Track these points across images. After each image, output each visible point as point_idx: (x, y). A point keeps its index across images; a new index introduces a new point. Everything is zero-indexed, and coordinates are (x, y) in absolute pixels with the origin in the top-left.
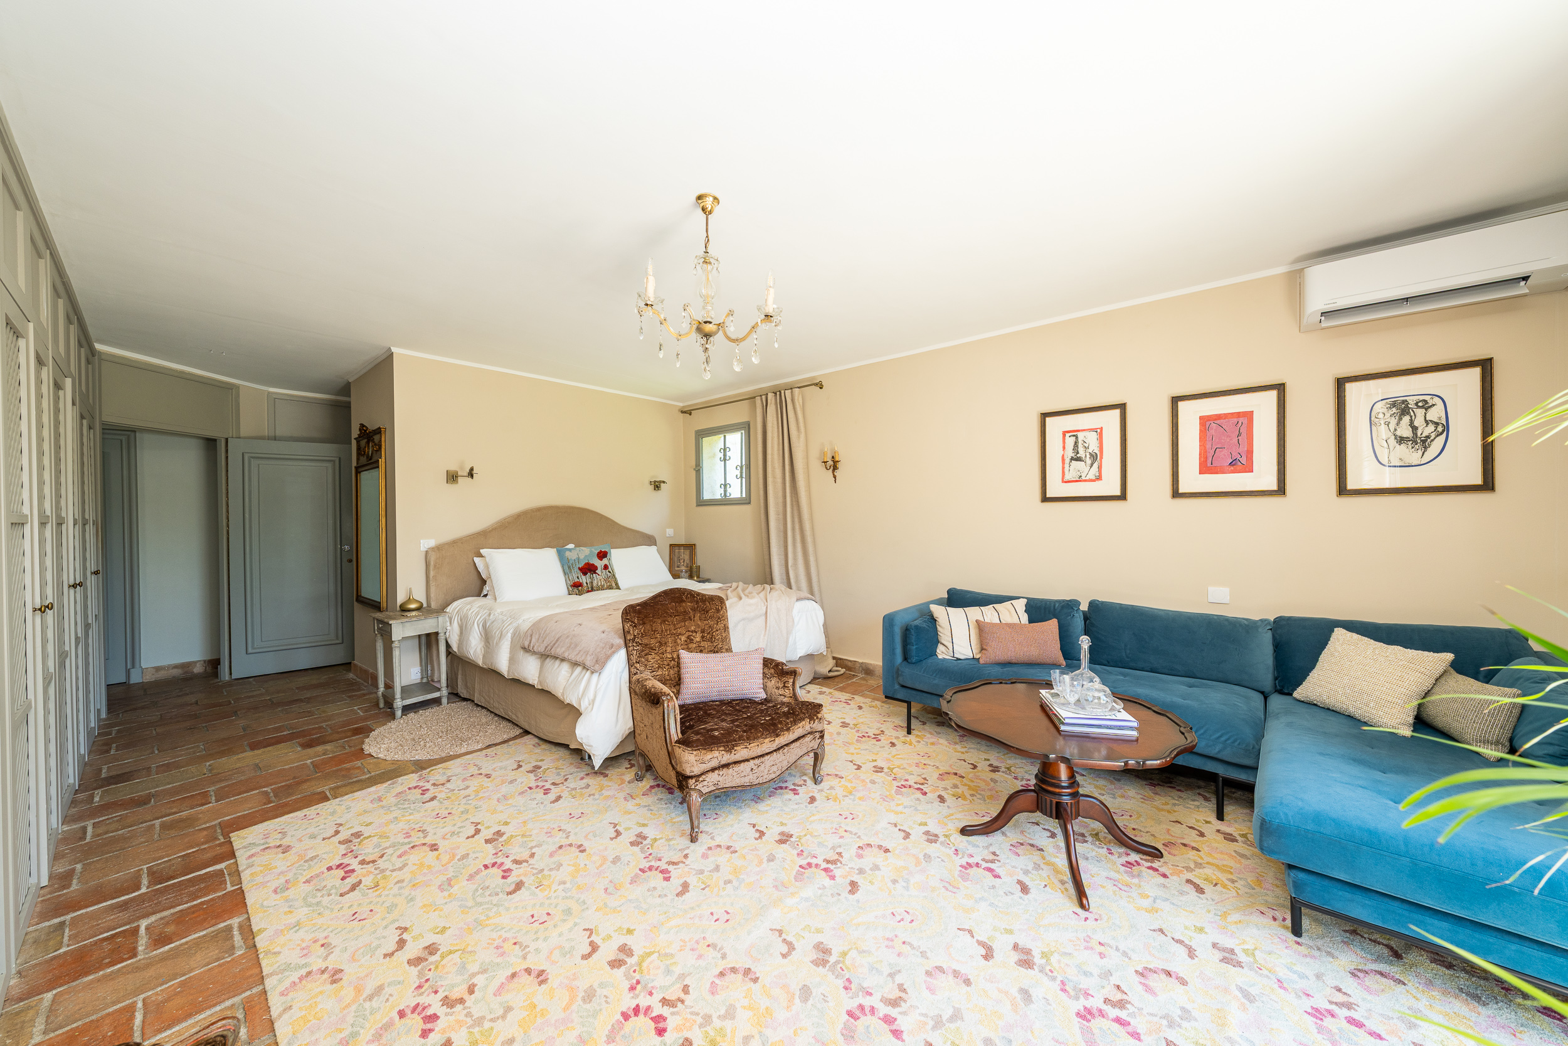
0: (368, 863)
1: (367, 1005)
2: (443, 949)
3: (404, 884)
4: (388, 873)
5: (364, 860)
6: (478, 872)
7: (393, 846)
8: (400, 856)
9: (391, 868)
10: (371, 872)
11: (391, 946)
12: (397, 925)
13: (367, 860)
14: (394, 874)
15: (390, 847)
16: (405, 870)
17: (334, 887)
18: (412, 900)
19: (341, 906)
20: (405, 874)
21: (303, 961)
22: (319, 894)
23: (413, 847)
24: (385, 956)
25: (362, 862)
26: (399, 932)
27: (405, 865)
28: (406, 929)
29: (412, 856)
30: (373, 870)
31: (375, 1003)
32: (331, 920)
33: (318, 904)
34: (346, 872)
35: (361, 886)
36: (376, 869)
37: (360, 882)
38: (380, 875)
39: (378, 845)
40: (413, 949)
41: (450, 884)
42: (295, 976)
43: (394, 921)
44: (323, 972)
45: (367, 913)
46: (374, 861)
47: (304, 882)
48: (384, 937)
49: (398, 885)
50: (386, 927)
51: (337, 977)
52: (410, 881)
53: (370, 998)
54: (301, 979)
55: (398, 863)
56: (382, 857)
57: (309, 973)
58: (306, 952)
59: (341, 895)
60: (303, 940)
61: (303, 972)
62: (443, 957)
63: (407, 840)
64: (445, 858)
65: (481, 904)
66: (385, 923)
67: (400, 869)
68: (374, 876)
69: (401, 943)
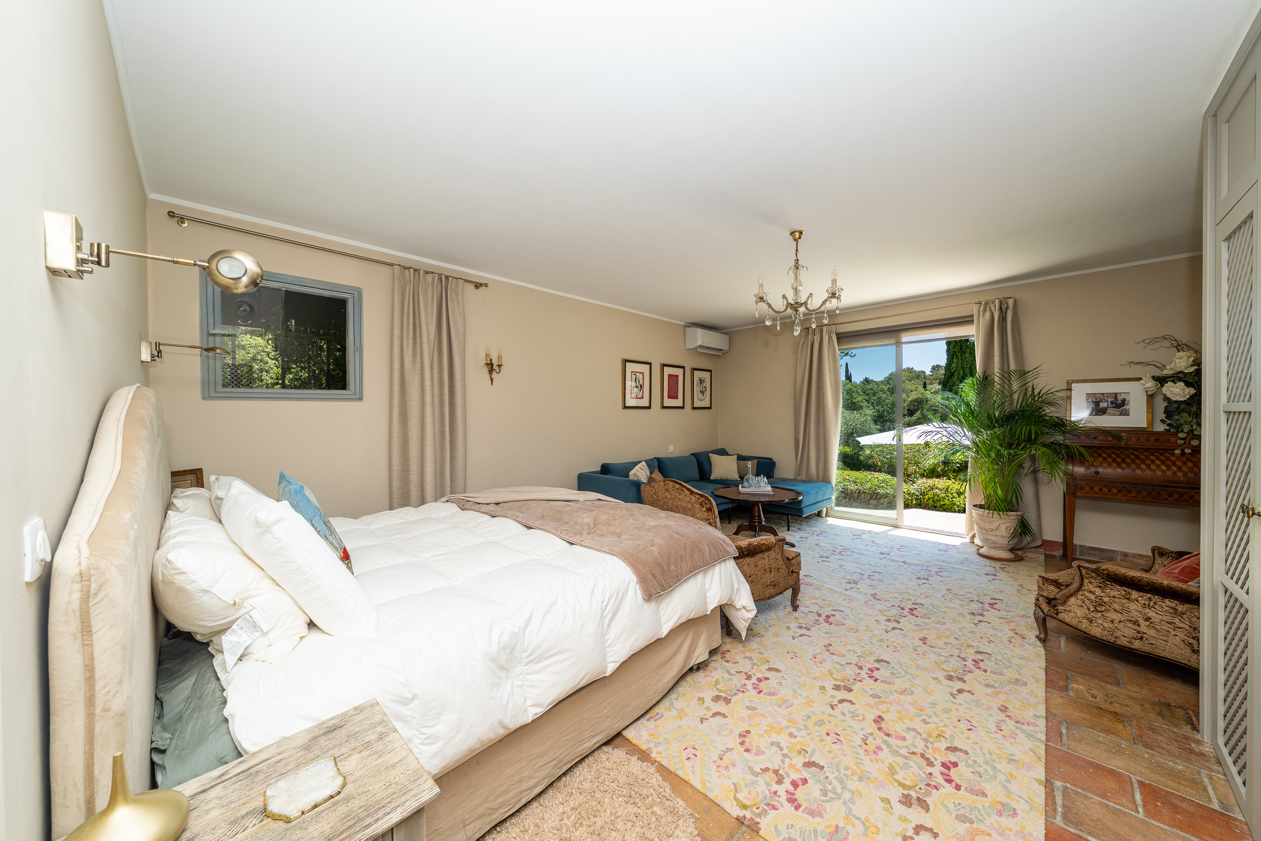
0: (927, 759)
1: (996, 685)
2: (945, 673)
3: (925, 717)
4: (924, 736)
5: (928, 765)
6: (883, 682)
7: (896, 753)
8: (904, 739)
9: (919, 737)
10: (933, 748)
11: (966, 695)
12: (954, 700)
13: (925, 762)
14: (921, 731)
15: (900, 755)
16: (912, 726)
17: (968, 766)
18: (933, 704)
19: (973, 746)
20: (917, 724)
21: (1018, 732)
22: (981, 770)
23: (888, 735)
24: (973, 694)
25: (930, 764)
26: (956, 696)
27: (909, 729)
28: (952, 694)
29: (898, 730)
30: (931, 750)
31: (993, 683)
32: (986, 741)
33: (987, 763)
34: (949, 769)
35: (949, 745)
36: (928, 748)
37: (948, 749)
38: (930, 739)
39: (906, 766)
40: (958, 685)
41: (905, 691)
42: (1025, 727)
43: (954, 703)
44: (1009, 716)
45: (963, 722)
46: (923, 756)
47: (986, 796)
48: (965, 701)
49: (928, 720)
50: (960, 705)
51: (1003, 709)
52: (920, 715)
53: (993, 686)
54: (1023, 724)
55: (910, 736)
56: (914, 753)
57: (1018, 722)
58: (1013, 736)
59: (966, 753)
60: (1011, 744)
61: (1019, 725)
62: (949, 671)
63: (883, 746)
64: (883, 707)
65: (905, 671)
66: (959, 707)
67: (914, 730)
68: (935, 744)
69: (960, 691)
